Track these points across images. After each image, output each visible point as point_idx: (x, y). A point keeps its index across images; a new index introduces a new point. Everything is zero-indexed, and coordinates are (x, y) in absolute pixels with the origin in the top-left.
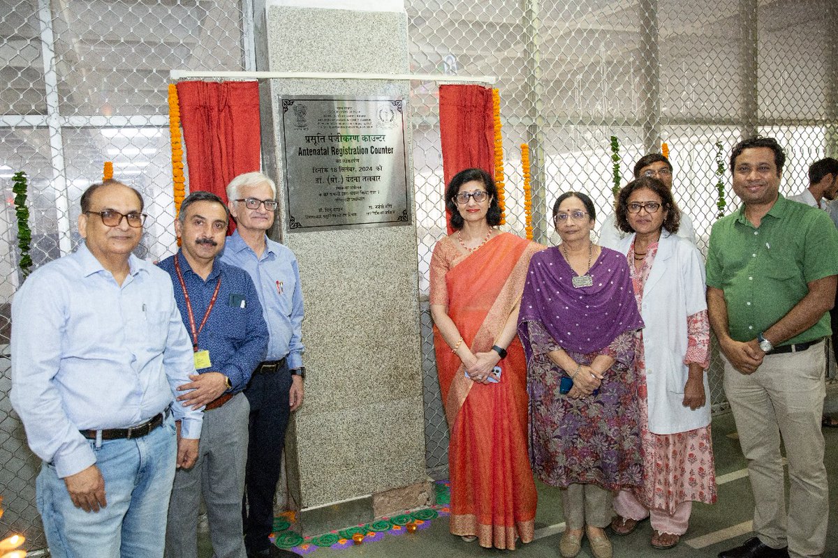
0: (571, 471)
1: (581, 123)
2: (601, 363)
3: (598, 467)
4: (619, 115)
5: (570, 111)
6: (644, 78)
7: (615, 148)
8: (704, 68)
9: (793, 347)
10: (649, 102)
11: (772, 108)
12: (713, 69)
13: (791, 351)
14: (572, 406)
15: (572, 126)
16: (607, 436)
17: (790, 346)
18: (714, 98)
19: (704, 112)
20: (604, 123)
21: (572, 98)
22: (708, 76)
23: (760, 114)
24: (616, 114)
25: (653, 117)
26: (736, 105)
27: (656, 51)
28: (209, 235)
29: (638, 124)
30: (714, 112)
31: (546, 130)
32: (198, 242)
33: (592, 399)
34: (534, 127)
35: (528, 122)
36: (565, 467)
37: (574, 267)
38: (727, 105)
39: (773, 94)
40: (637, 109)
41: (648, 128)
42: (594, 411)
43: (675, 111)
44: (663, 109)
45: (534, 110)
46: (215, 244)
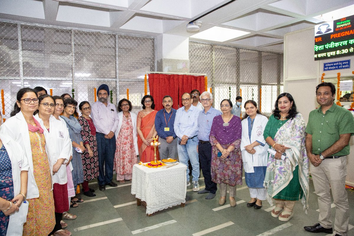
0: (222, 179)
1: (223, 83)
2: (231, 148)
3: (229, 179)
4: (231, 82)
5: (221, 81)
6: (236, 74)
7: (230, 89)
8: (250, 72)
9: (334, 157)
10: (237, 79)
11: (265, 81)
12: (252, 72)
13: (333, 158)
14: (222, 161)
15: (221, 84)
16: (232, 170)
17: (333, 156)
18: (252, 78)
19: (250, 82)
20: (228, 84)
21: (221, 78)
22: (251, 73)
23: (262, 83)
24: (230, 82)
25: (238, 83)
26: (257, 80)
27: (239, 68)
28: (167, 104)
29: (235, 84)
30: (252, 82)
31: (215, 85)
32: (166, 106)
33: (228, 159)
34: (213, 84)
35: (212, 83)
36: (220, 178)
37: (224, 121)
38: (255, 80)
39: (265, 78)
40: (235, 81)
41: (237, 85)
42: (228, 163)
43: (243, 81)
44: (241, 81)
45: (213, 81)
46: (169, 106)
